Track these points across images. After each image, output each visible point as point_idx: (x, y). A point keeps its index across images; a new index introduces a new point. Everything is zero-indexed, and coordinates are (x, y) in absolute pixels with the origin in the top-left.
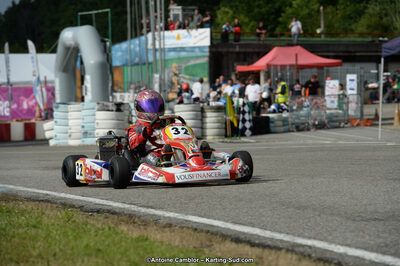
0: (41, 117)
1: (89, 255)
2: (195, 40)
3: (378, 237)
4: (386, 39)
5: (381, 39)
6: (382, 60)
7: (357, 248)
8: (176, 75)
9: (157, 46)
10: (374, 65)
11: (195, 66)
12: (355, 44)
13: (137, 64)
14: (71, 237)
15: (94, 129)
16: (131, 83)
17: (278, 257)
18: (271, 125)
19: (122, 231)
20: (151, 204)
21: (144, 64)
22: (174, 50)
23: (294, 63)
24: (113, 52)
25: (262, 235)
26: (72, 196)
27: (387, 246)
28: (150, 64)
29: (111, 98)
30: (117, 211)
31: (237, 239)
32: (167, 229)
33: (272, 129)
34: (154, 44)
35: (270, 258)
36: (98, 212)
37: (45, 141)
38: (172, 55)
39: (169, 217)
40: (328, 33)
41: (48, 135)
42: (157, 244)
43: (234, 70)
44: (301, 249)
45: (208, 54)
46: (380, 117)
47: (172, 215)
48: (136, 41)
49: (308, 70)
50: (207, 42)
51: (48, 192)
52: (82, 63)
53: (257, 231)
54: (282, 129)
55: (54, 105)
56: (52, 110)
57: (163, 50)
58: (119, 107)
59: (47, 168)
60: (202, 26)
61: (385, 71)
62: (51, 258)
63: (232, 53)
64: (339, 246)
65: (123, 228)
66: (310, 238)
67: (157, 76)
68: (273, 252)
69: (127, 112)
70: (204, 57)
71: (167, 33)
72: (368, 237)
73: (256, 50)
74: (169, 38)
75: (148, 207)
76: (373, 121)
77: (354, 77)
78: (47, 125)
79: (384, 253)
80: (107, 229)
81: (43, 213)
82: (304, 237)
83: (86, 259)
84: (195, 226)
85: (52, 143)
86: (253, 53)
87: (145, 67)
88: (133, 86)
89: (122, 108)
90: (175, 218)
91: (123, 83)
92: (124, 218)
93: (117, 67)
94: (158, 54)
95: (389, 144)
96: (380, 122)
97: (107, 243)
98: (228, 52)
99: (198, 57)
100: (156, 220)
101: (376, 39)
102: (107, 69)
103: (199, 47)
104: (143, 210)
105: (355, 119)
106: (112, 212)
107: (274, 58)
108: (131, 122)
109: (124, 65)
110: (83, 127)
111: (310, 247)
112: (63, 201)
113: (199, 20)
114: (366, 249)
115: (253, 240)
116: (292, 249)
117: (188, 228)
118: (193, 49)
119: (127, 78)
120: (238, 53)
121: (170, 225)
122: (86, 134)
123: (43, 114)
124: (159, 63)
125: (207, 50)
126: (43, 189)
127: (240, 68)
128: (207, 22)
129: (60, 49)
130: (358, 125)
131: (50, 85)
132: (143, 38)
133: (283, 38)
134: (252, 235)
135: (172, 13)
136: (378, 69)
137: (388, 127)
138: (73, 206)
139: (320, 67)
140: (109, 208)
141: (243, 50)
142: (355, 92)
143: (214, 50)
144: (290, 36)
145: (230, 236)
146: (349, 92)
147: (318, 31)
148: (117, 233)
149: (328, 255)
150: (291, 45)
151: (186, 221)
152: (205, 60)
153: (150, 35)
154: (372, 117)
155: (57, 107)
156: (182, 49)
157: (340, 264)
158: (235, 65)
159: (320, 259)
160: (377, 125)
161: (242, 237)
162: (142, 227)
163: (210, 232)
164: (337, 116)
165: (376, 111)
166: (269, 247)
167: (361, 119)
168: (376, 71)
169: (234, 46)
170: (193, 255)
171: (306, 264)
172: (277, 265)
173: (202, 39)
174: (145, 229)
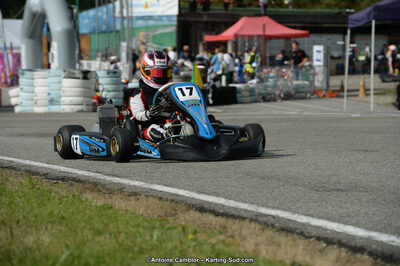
0: (6, 83)
1: (53, 223)
2: (164, 9)
3: (341, 206)
4: (353, 11)
5: (348, 10)
6: (349, 32)
7: (320, 218)
8: (143, 43)
9: (125, 14)
10: (340, 36)
11: (163, 34)
12: (322, 16)
13: (104, 32)
14: (34, 204)
15: (60, 97)
16: (98, 51)
17: (241, 227)
18: (238, 95)
19: (87, 199)
20: (116, 172)
21: (112, 32)
22: (142, 18)
23: (261, 33)
24: (80, 19)
25: (227, 204)
26: (36, 164)
27: (348, 216)
28: (117, 32)
29: (77, 65)
30: (82, 179)
31: (202, 209)
32: (132, 198)
33: (239, 99)
34: (121, 12)
35: (234, 227)
36: (63, 179)
37: (11, 108)
38: (140, 23)
39: (134, 186)
40: (296, 3)
41: (13, 101)
42: (120, 212)
43: (202, 40)
44: (264, 219)
45: (175, 23)
46: (346, 89)
47: (136, 183)
48: (104, 9)
49: (275, 41)
50: (175, 11)
51: (13, 159)
52: (48, 29)
53: (221, 201)
54: (249, 99)
55: (20, 71)
56: (17, 77)
57: (130, 18)
58: (86, 75)
59: (11, 135)
61: (351, 42)
62: (15, 226)
63: (200, 22)
64: (301, 217)
65: (88, 196)
66: (273, 208)
67: (124, 44)
68: (237, 221)
69: (93, 80)
70: (172, 26)
71: (135, 1)
72: (330, 208)
73: (224, 20)
74: (137, 6)
75: (113, 176)
76: (338, 93)
77: (320, 48)
78: (13, 92)
79: (346, 223)
80: (71, 196)
81: (7, 180)
82: (268, 207)
83: (49, 226)
84: (160, 195)
85: (17, 109)
86: (221, 23)
87: (112, 36)
88: (100, 54)
89: (89, 75)
90: (140, 187)
91: (90, 50)
92: (89, 186)
93: (84, 35)
94: (125, 22)
95: (354, 115)
96: (345, 94)
97: (71, 211)
98: (196, 22)
99: (165, 26)
100: (121, 189)
101: (342, 10)
102: (74, 36)
103: (167, 16)
104: (108, 178)
105: (321, 90)
106: (77, 180)
107: (242, 28)
108: (97, 91)
109: (91, 33)
110: (49, 94)
111: (273, 217)
112: (28, 168)
114: (328, 219)
115: (217, 209)
116: (255, 219)
117: (154, 197)
118: (160, 18)
119: (94, 46)
120: (206, 23)
121: (135, 194)
122: (52, 102)
123: (9, 81)
124: (126, 31)
125: (175, 19)
126: (8, 156)
127: (208, 38)
129: (26, 14)
130: (324, 96)
131: (15, 51)
132: (110, 6)
133: (251, 8)
134: (217, 205)
136: (344, 40)
137: (354, 99)
138: (38, 174)
139: (287, 38)
140: (74, 176)
141: (211, 20)
142: (321, 63)
143: (182, 19)
144: (259, 6)
145: (195, 206)
146: (316, 63)
148: (82, 202)
149: (291, 225)
151: (151, 190)
152: (173, 29)
153: (117, 3)
154: (338, 88)
155: (23, 74)
156: (150, 18)
157: (302, 234)
158: (203, 34)
159: (283, 229)
160: (343, 96)
161: (207, 206)
162: (107, 196)
163: (175, 201)
164: (303, 87)
165: (342, 82)
166: (233, 216)
167: (327, 90)
168: (342, 43)
169: (202, 16)
170: (157, 224)
171: (269, 233)
172: (240, 235)
173: (170, 8)
174: (110, 197)
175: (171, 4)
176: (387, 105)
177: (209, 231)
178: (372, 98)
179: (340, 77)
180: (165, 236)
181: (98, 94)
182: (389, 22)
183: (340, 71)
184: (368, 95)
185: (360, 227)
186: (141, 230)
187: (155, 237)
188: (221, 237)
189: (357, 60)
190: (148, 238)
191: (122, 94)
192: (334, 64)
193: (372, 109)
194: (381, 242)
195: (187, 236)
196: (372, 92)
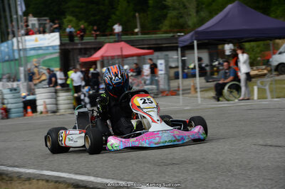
2: (49, 41)
4: (182, 34)
5: (179, 34)
6: (179, 49)
8: (36, 67)
9: (21, 47)
10: (175, 52)
12: (161, 39)
13: (7, 61)
16: (3, 75)
20: (16, 164)
21: (12, 60)
22: (34, 49)
23: (120, 54)
25: (95, 181)
28: (16, 60)
31: (77, 186)
34: (18, 46)
38: (33, 52)
40: (143, 31)
43: (78, 61)
45: (58, 51)
46: (181, 88)
47: (31, 171)
48: (5, 44)
49: (130, 58)
50: (57, 42)
53: (92, 179)
57: (25, 50)
63: (76, 49)
67: (22, 69)
70: (56, 53)
73: (93, 46)
74: (29, 41)
76: (174, 93)
77: (162, 61)
86: (91, 48)
87: (12, 63)
94: (22, 53)
95: (185, 108)
96: (181, 92)
98: (73, 49)
99: (51, 54)
101: (175, 34)
103: (52, 46)
104: (10, 169)
107: (106, 51)
108: (3, 104)
115: (89, 185)
117: (42, 180)
118: (47, 48)
120: (80, 49)
124: (23, 59)
125: (58, 48)
127: (83, 59)
128: (56, 28)
130: (167, 95)
132: (10, 42)
133: (111, 37)
134: (88, 181)
135: (30, 23)
136: (177, 55)
137: (187, 95)
139: (138, 55)
141: (83, 47)
142: (163, 72)
143: (63, 47)
145: (72, 184)
146: (160, 72)
147: (136, 30)
152: (57, 55)
153: (15, 40)
154: (176, 89)
156: (40, 48)
158: (79, 57)
160: (179, 95)
161: (81, 183)
162: (9, 182)
163: (58, 181)
164: (152, 90)
165: (179, 84)
167: (169, 91)
168: (176, 57)
169: (77, 44)
173: (54, 40)
174: (11, 183)
175: (54, 38)
176: (210, 98)
178: (199, 94)
179: (177, 80)
181: (5, 106)
182: (206, 41)
183: (177, 77)
184: (196, 92)
191: (21, 105)
192: (172, 72)
193: (199, 102)
196: (198, 90)
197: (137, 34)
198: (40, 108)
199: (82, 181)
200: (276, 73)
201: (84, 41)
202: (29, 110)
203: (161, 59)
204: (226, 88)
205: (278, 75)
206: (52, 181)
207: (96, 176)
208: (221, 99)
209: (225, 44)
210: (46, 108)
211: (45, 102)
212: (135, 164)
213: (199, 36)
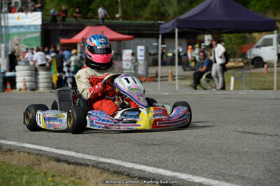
2: (31, 20)
3: (155, 156)
4: (163, 22)
5: (160, 22)
6: (160, 36)
7: (141, 164)
8: (17, 45)
9: (3, 24)
10: (155, 40)
11: (30, 39)
12: (142, 25)
17: (86, 171)
22: (15, 27)
27: (160, 162)
31: (58, 159)
32: (8, 153)
35: (81, 172)
38: (14, 30)
39: (10, 145)
40: (124, 17)
43: (59, 42)
44: (103, 166)
45: (40, 30)
46: (159, 75)
47: (12, 143)
50: (39, 22)
53: (73, 154)
57: (7, 27)
60: (35, 10)
61: (163, 44)
63: (58, 29)
64: (128, 163)
66: (109, 158)
67: (3, 45)
68: (83, 168)
70: (37, 32)
71: (10, 15)
72: (148, 157)
73: (75, 28)
74: (12, 18)
76: (154, 78)
77: (142, 47)
79: (158, 167)
82: (105, 157)
84: (28, 150)
86: (72, 30)
90: (14, 146)
94: (3, 30)
95: (165, 94)
96: (159, 79)
98: (54, 30)
99: (32, 33)
101: (156, 22)
103: (34, 26)
105: (143, 77)
107: (87, 34)
111: (109, 164)
113: (32, 6)
114: (146, 165)
115: (70, 160)
116: (96, 165)
117: (24, 152)
118: (29, 27)
120: (62, 30)
121: (10, 150)
124: (4, 36)
125: (40, 27)
127: (63, 41)
128: (39, 8)
130: (145, 81)
133: (93, 20)
134: (69, 156)
135: (14, 1)
136: (157, 42)
137: (165, 82)
139: (119, 40)
141: (65, 28)
142: (143, 58)
143: (45, 27)
144: (98, 19)
145: (54, 157)
146: (139, 58)
147: (117, 16)
149: (121, 169)
150: (98, 25)
151: (22, 147)
152: (38, 35)
154: (154, 75)
156: (22, 27)
157: (128, 175)
158: (60, 38)
159: (115, 172)
160: (157, 81)
163: (39, 154)
165: (157, 71)
166: (81, 164)
167: (147, 76)
168: (155, 44)
169: (58, 25)
170: (26, 171)
171: (105, 175)
172: (85, 177)
173: (36, 20)
175: (37, 17)
176: (187, 86)
177: (63, 175)
178: (177, 82)
179: (155, 68)
180: (31, 179)
182: (187, 30)
183: (155, 64)
184: (174, 80)
185: (168, 169)
186: (14, 176)
187: (24, 181)
188: (72, 179)
189: (167, 56)
190: (19, 181)
191: (1, 80)
192: (151, 58)
193: (177, 89)
194: (182, 179)
195: (47, 179)
196: (177, 78)
197: (118, 19)
198: (19, 85)
199: (63, 155)
200: (252, 66)
201: (66, 22)
202: (9, 86)
203: (141, 45)
204: (204, 77)
205: (254, 68)
206: (33, 154)
207: (77, 151)
208: (198, 87)
209: (205, 34)
210: (25, 85)
211: (24, 79)
212: (116, 142)
213: (180, 24)
